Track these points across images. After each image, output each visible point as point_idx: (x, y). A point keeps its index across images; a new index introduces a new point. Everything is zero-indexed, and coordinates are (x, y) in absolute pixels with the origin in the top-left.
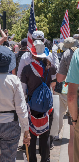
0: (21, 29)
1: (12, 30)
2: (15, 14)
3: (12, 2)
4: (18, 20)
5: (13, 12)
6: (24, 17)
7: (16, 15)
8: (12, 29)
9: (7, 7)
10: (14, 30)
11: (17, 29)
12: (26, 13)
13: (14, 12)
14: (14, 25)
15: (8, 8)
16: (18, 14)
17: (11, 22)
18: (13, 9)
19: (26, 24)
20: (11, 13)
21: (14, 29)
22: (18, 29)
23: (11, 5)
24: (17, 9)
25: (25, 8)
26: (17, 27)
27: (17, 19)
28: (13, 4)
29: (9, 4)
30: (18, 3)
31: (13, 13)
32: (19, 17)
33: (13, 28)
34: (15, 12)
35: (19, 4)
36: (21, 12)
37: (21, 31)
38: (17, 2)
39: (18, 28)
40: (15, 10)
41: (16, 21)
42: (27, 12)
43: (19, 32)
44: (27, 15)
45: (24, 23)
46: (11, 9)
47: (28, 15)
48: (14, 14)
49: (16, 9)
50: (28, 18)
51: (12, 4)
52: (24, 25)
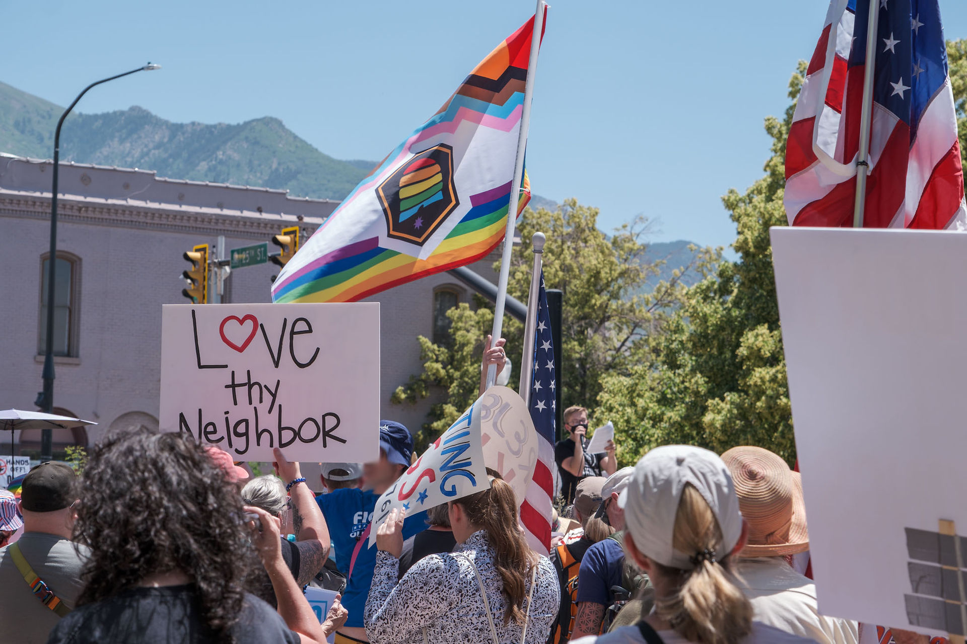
0: (659, 402)
1: (598, 411)
2: (614, 305)
3: (593, 229)
4: (628, 344)
5: (599, 293)
6: (678, 330)
7: (621, 313)
8: (598, 404)
9: (557, 264)
10: (610, 409)
11: (633, 404)
12: (693, 302)
13: (605, 297)
14: (610, 381)
15: (566, 269)
16: (632, 310)
17: (582, 361)
18: (597, 275)
19: (693, 371)
20: (585, 300)
21: (615, 401)
22: (641, 403)
23: (586, 251)
24: (622, 274)
25: (677, 272)
26: (632, 393)
27: (623, 336)
28: (600, 240)
29: (574, 241)
30: (630, 240)
31: (598, 300)
32: (636, 325)
33: (603, 396)
34: (615, 296)
35: (639, 242)
36: (650, 296)
37: (657, 420)
38: (626, 233)
39: (639, 395)
40: (608, 284)
41: (618, 350)
42: (699, 297)
43: (647, 423)
44: (694, 315)
45: (679, 367)
46: (585, 277)
47: (705, 318)
48: (604, 307)
49: (615, 274)
50: (705, 335)
51: (592, 242)
52: (677, 380)
